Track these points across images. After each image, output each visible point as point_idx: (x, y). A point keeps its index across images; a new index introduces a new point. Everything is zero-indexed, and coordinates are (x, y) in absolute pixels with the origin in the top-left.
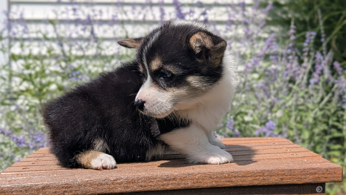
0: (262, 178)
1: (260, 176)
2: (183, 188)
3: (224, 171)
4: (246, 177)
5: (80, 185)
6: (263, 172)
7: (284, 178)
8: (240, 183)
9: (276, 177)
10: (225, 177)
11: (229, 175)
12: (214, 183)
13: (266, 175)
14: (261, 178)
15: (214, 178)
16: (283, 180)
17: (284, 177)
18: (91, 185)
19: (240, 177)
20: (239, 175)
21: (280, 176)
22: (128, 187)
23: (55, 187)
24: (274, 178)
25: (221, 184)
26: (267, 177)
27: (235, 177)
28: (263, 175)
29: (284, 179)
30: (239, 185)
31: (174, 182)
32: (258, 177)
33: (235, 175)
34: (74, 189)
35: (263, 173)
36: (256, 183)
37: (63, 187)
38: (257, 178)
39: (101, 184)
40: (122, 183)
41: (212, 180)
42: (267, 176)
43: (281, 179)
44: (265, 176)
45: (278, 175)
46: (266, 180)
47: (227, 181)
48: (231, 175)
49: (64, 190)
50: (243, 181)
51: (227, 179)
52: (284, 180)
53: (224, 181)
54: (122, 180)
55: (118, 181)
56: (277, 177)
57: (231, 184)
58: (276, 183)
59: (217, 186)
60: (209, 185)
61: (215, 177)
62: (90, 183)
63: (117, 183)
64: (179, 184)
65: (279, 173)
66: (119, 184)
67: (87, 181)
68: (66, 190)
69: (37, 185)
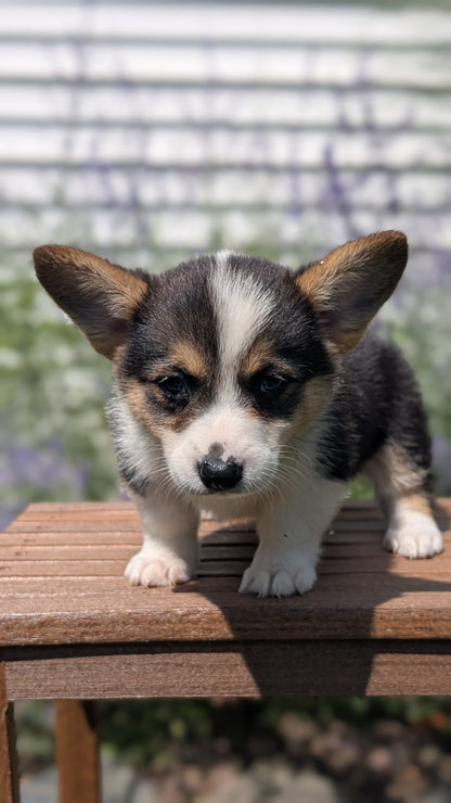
3: (412, 606)
5: (114, 622)
12: (389, 630)
18: (137, 622)
22: (211, 630)
23: (64, 623)
25: (404, 632)
31: (307, 624)
34: (101, 628)
37: (80, 625)
39: (157, 622)
40: (199, 620)
49: (82, 629)
54: (198, 615)
55: (191, 617)
57: (426, 635)
61: (392, 618)
62: (135, 619)
63: (189, 622)
66: (194, 622)
67: (130, 614)
68: (87, 629)
69: (30, 618)
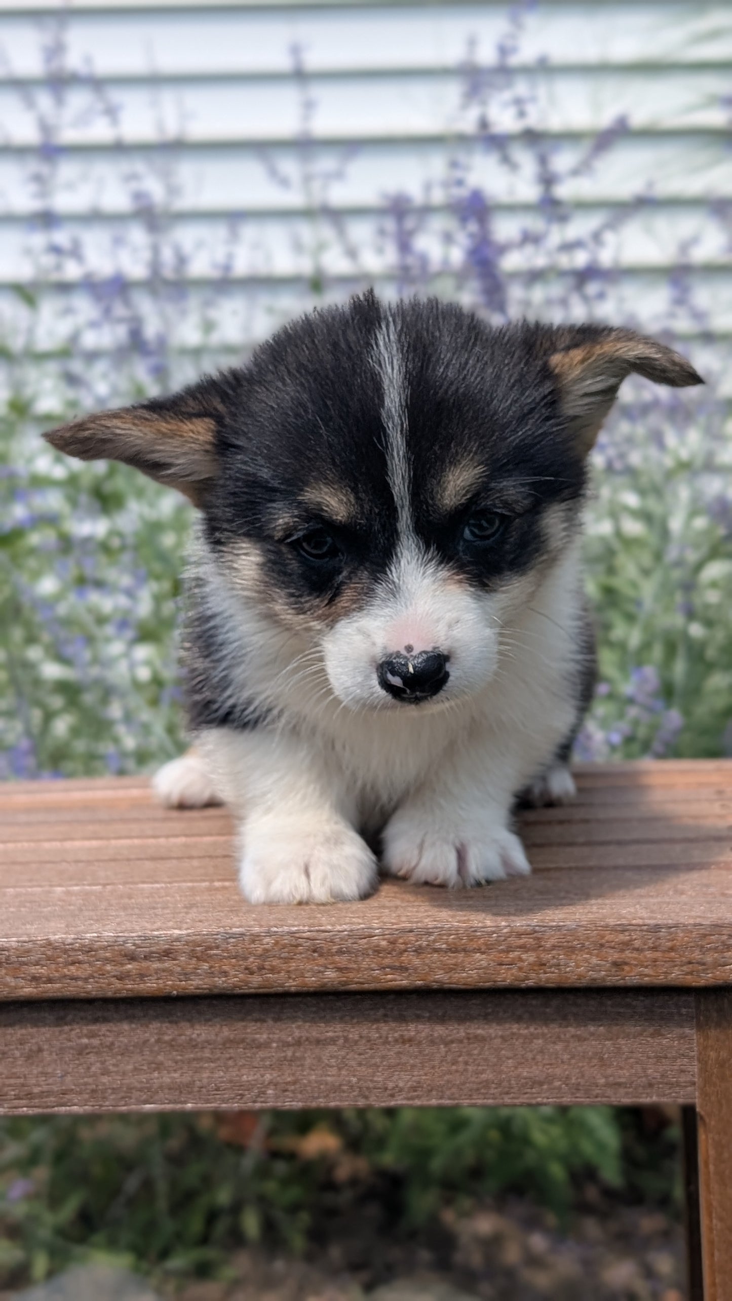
0: (532, 959)
1: (523, 947)
2: (205, 989)
3: (372, 924)
4: (464, 950)
6: (536, 932)
7: (627, 960)
8: (440, 977)
9: (591, 954)
10: (378, 951)
11: (393, 942)
12: (330, 974)
13: (548, 945)
14: (530, 957)
15: (330, 954)
16: (623, 970)
17: (630, 955)
19: (436, 950)
20: (435, 941)
21: (611, 951)
24: (586, 960)
26: (554, 952)
27: (419, 951)
28: (538, 947)
29: (626, 964)
30: (435, 986)
31: (167, 965)
32: (516, 953)
33: (417, 941)
35: (538, 939)
36: (506, 977)
38: (511, 955)
41: (322, 961)
42: (554, 947)
43: (615, 964)
44: (544, 950)
45: (602, 945)
46: (551, 967)
47: (384, 968)
48: (401, 941)
50: (455, 969)
51: (383, 958)
52: (627, 968)
53: (372, 966)
56: (597, 956)
58: (595, 980)
59: (343, 985)
60: (311, 981)
61: (334, 948)
64: (186, 974)
65: (603, 937)
